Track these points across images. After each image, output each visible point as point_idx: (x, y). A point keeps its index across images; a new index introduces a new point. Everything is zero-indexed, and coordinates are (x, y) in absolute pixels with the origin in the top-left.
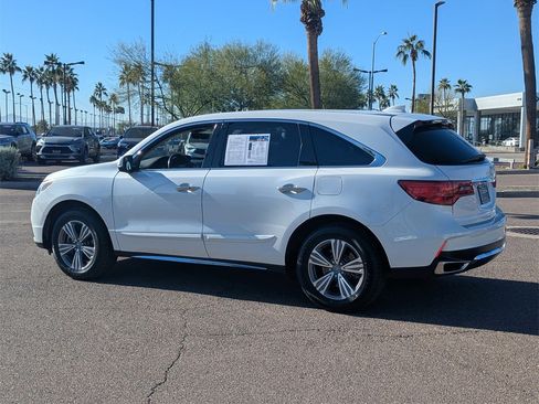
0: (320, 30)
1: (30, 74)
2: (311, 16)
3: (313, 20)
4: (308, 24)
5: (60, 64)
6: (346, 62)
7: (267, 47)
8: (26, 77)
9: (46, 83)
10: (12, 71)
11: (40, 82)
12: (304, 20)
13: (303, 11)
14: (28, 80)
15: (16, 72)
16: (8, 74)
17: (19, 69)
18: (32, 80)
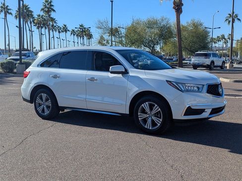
0: (181, 12)
1: (73, 32)
2: (177, 6)
3: (178, 8)
4: (176, 9)
5: (85, 28)
6: (201, 24)
7: (165, 19)
8: (72, 33)
9: (80, 36)
10: (66, 31)
11: (77, 35)
12: (174, 8)
13: (174, 4)
14: (73, 35)
15: (68, 32)
16: (64, 32)
17: (69, 31)
18: (74, 35)
